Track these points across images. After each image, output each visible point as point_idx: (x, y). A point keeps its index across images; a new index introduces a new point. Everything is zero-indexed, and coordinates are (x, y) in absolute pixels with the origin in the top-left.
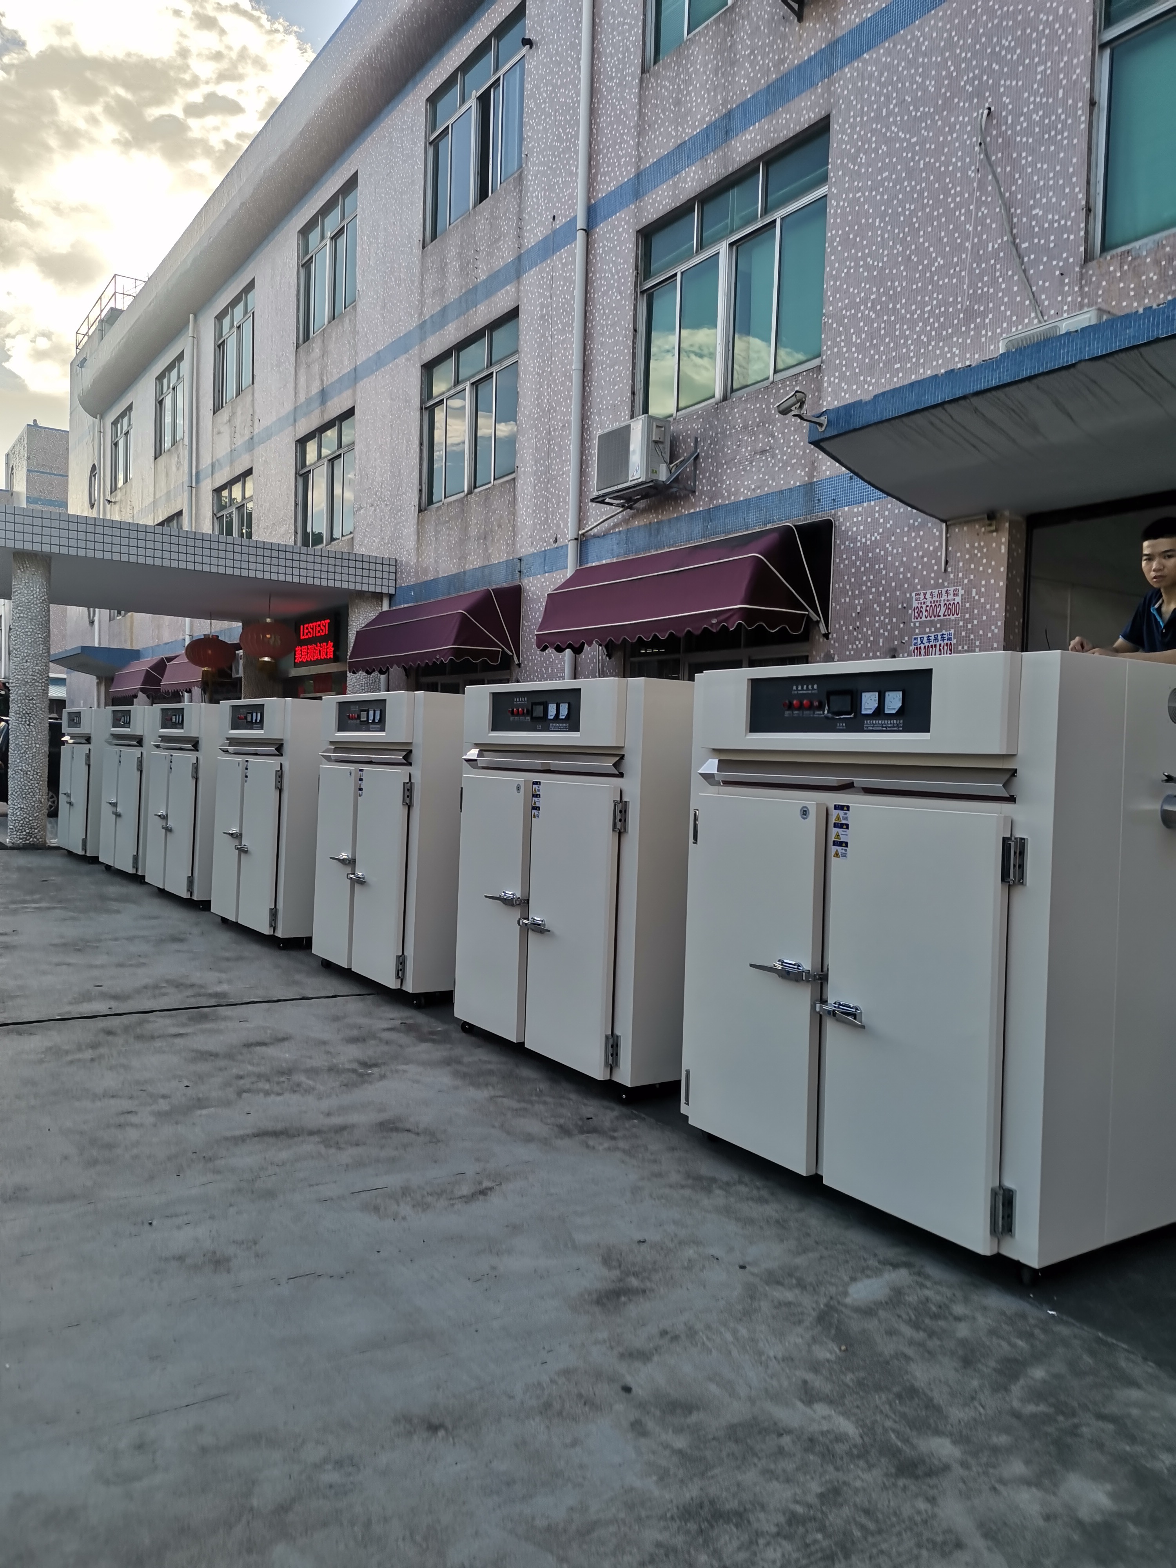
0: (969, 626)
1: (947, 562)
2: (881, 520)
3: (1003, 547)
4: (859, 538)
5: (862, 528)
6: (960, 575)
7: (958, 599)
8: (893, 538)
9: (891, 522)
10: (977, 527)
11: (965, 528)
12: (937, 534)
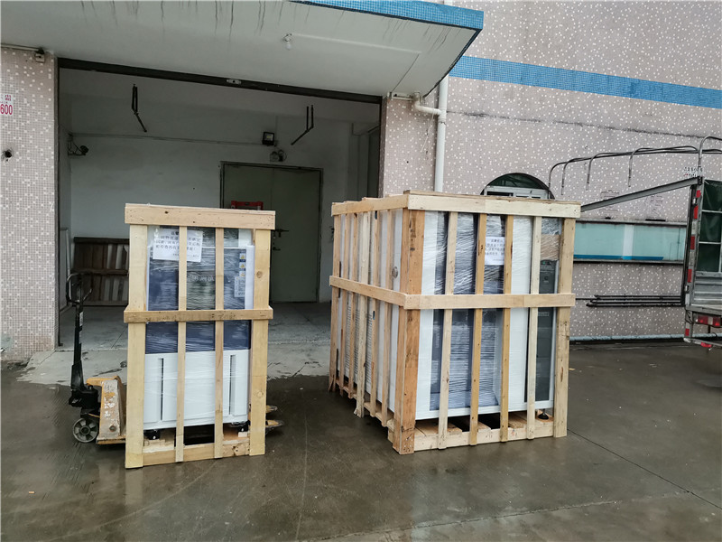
0: (23, 124)
3: (50, 75)
6: (11, 86)
7: (9, 103)
10: (25, 55)
11: (14, 54)
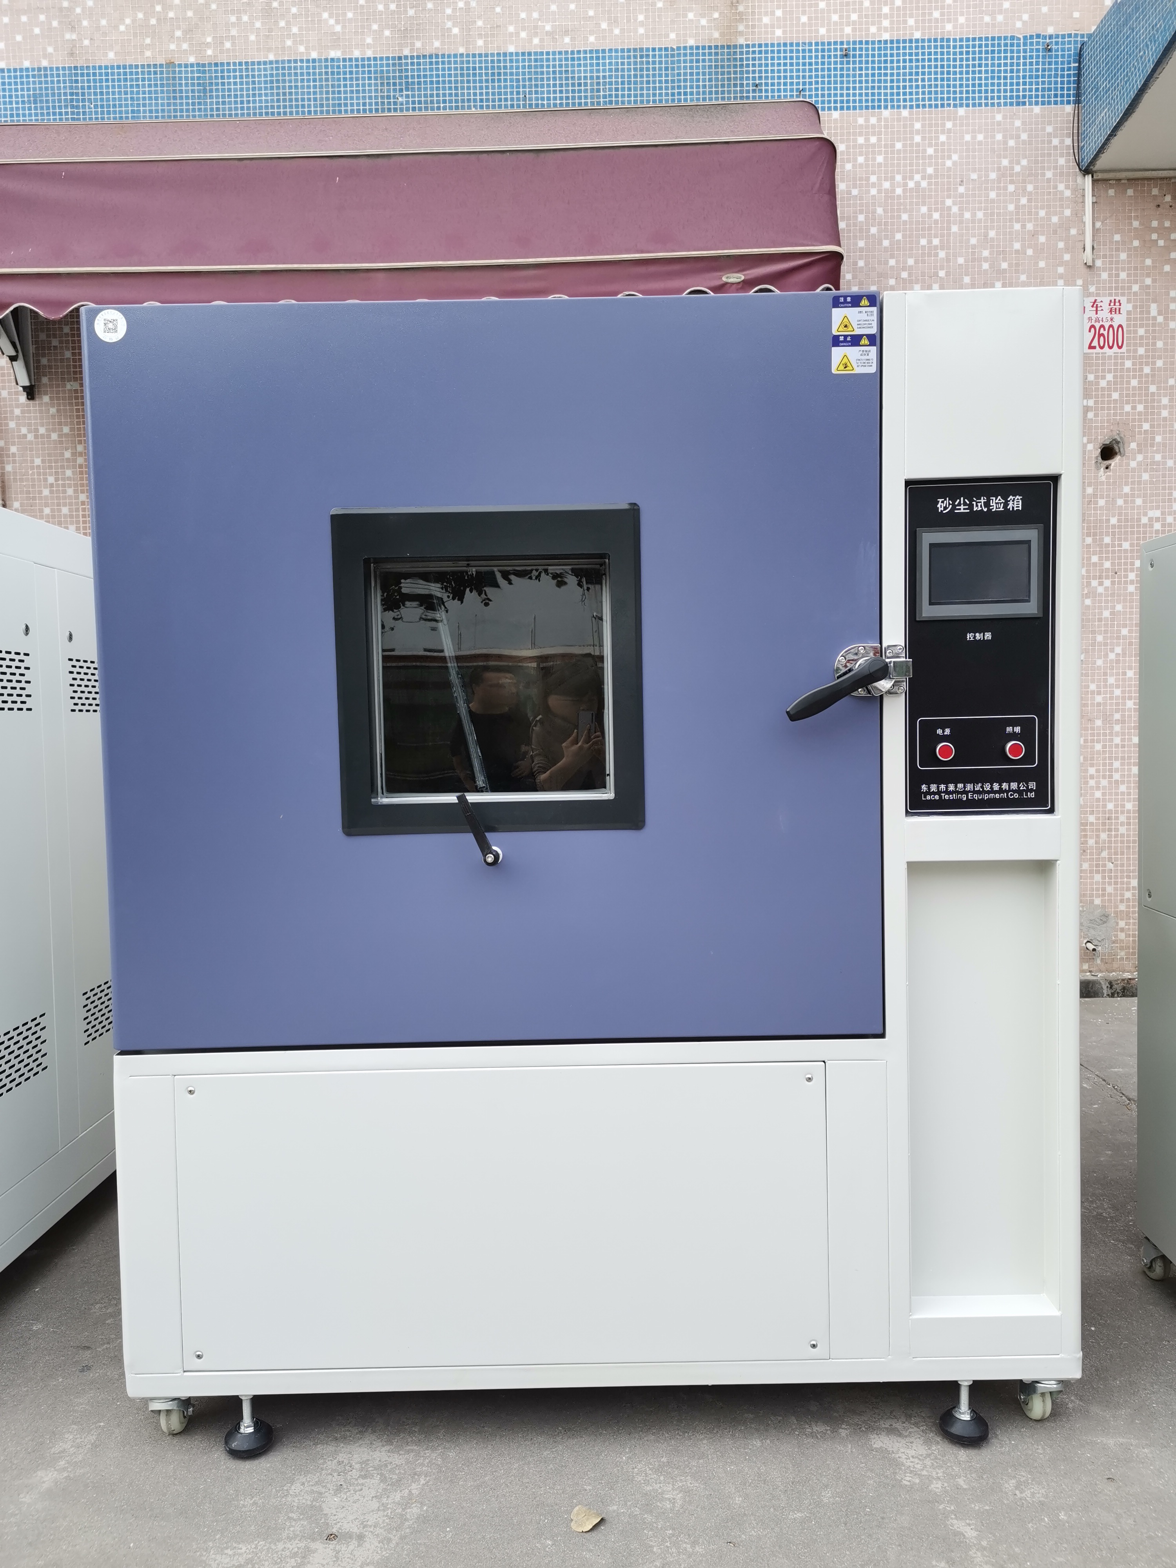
0: (1147, 370)
1: (1093, 250)
2: (930, 151)
4: (873, 179)
5: (880, 159)
6: (1123, 275)
7: (1119, 320)
12: (1068, 193)
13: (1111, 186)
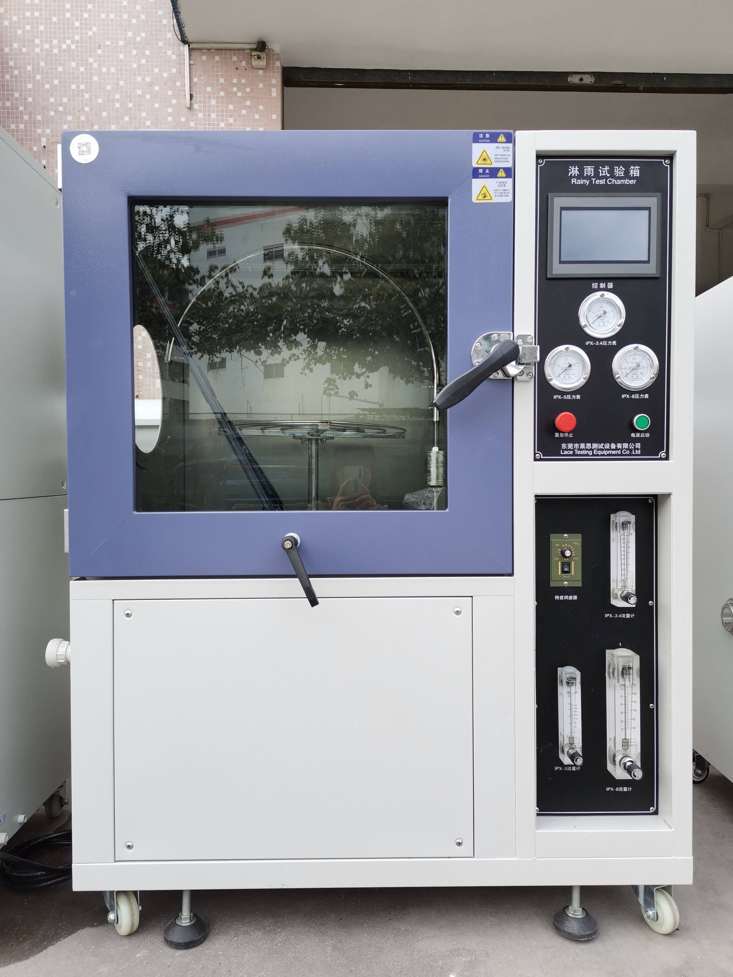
1: (191, 96)
2: (77, 24)
4: (37, 41)
5: (42, 28)
6: (213, 116)
8: (99, 52)
9: (95, 29)
10: (235, 58)
11: (217, 58)
12: (174, 57)
13: (204, 54)
